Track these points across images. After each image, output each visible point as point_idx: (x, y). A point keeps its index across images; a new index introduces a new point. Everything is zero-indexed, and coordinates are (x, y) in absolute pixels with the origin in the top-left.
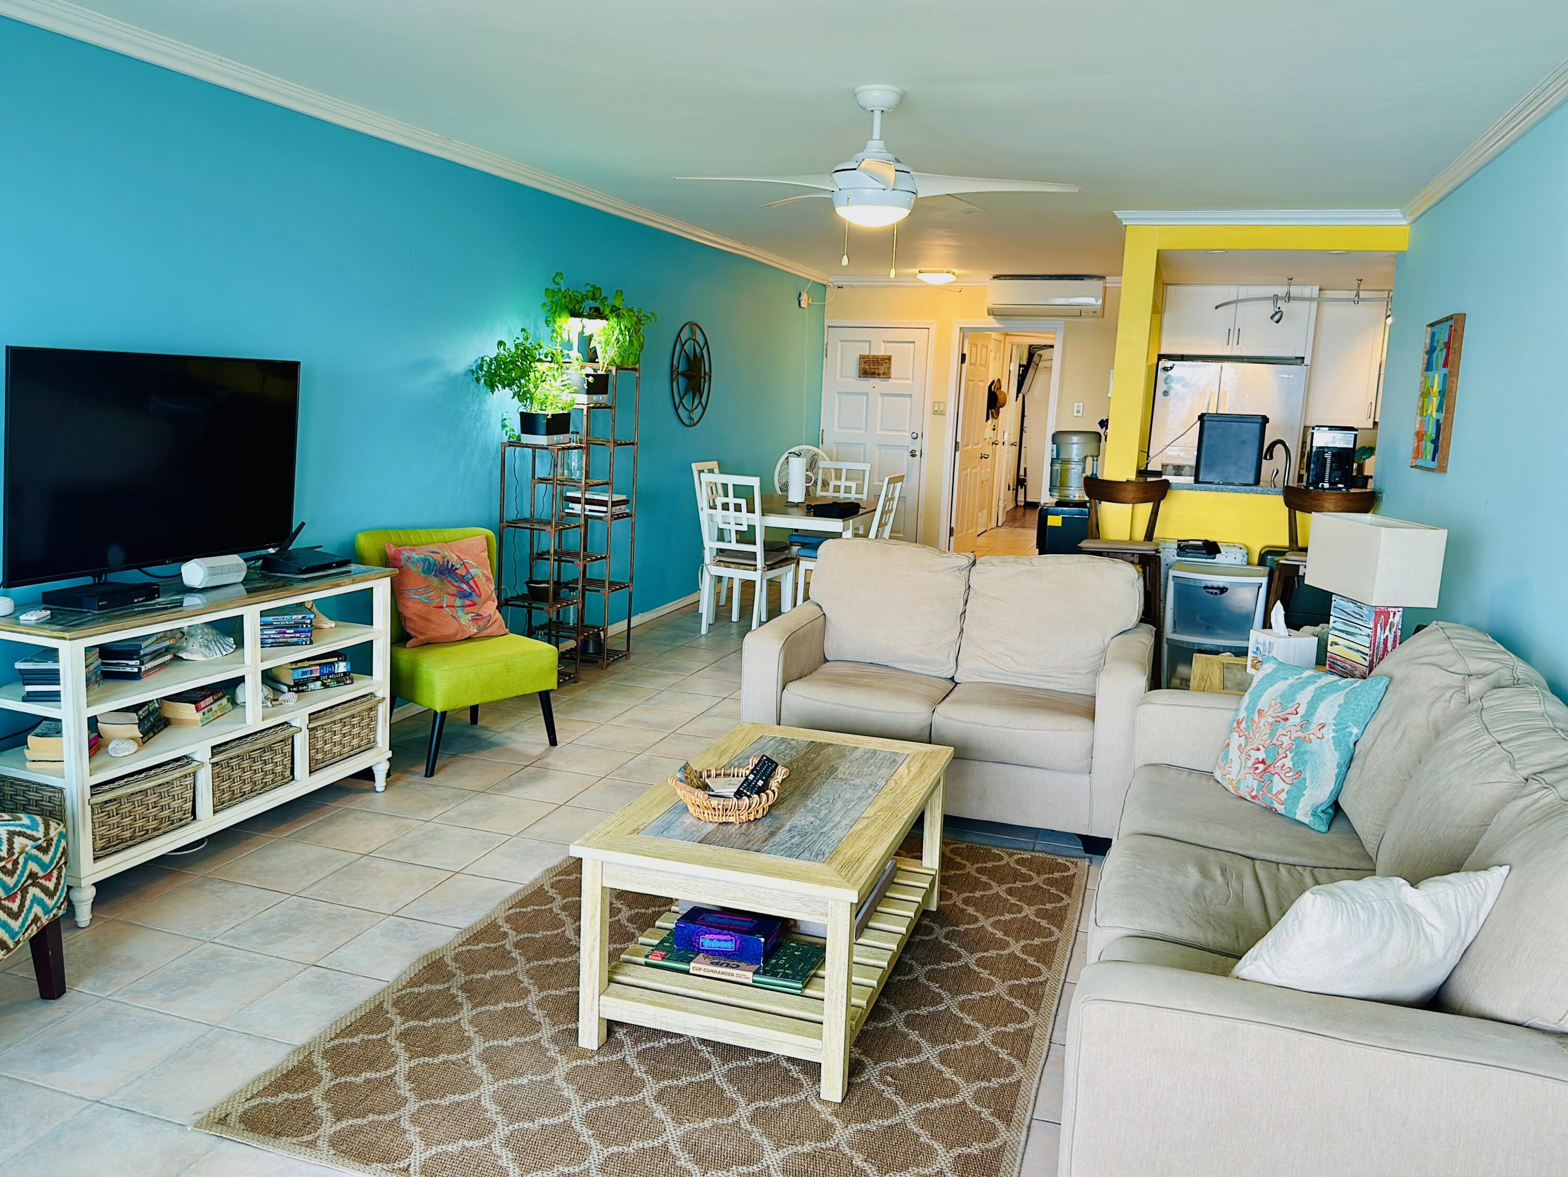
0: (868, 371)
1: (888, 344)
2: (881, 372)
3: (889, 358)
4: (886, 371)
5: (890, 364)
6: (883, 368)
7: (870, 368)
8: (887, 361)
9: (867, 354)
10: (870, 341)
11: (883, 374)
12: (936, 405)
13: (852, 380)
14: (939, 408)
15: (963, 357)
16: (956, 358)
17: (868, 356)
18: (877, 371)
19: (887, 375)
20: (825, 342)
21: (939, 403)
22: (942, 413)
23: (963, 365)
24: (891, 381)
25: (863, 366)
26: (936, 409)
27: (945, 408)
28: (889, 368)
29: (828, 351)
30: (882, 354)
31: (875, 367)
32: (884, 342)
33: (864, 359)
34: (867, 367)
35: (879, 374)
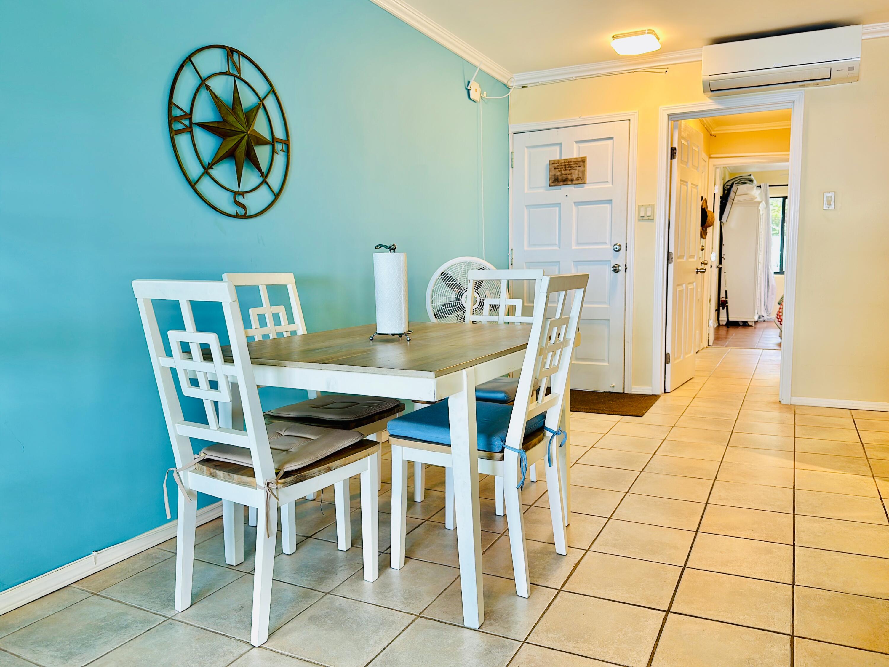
0: (560, 178)
1: (582, 145)
2: (575, 177)
3: (583, 161)
4: (580, 175)
5: (584, 167)
6: (577, 172)
7: (562, 174)
8: (581, 164)
9: (558, 158)
10: (560, 144)
11: (577, 179)
12: (643, 209)
13: (542, 190)
14: (645, 213)
15: (673, 151)
16: (665, 153)
17: (558, 161)
18: (569, 177)
19: (581, 180)
20: (510, 151)
21: (646, 207)
22: (650, 219)
23: (673, 160)
24: (586, 186)
25: (554, 172)
26: (643, 215)
27: (653, 212)
28: (584, 172)
29: (514, 160)
30: (575, 156)
31: (568, 172)
32: (577, 142)
33: (554, 165)
34: (558, 174)
35: (572, 180)
